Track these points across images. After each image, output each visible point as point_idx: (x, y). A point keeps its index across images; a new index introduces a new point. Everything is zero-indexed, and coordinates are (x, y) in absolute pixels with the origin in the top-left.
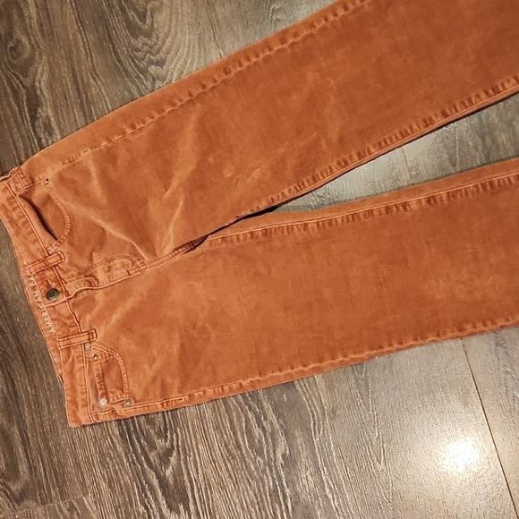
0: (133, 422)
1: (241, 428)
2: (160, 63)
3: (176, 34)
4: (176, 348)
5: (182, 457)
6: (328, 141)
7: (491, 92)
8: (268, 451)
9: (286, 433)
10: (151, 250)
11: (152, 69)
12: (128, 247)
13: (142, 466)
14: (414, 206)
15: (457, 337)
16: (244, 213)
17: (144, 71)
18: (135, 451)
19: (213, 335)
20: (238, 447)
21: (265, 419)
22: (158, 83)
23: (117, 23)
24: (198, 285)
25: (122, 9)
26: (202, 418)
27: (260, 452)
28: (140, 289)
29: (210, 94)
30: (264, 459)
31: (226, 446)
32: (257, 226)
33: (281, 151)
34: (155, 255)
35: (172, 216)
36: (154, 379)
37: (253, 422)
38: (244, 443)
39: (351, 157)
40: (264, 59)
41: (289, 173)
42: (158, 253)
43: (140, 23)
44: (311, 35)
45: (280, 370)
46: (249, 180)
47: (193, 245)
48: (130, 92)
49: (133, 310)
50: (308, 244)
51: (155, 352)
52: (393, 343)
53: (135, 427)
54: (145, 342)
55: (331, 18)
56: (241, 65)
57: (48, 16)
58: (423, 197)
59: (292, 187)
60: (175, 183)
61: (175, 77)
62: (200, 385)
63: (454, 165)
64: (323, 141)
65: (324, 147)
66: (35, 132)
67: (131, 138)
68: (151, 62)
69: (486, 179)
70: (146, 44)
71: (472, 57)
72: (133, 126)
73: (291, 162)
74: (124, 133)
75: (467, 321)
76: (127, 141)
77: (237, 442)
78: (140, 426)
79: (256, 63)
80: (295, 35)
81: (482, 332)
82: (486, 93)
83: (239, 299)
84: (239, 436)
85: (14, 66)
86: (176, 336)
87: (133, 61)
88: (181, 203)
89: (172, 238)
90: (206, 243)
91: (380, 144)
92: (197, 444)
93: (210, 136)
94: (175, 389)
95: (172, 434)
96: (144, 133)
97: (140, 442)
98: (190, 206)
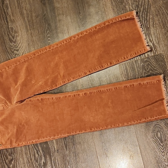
0: (2, 151)
1: (32, 154)
2: (18, 50)
3: (22, 43)
4: (15, 130)
5: (15, 162)
6: (60, 76)
7: (101, 67)
8: (39, 161)
9: (44, 156)
10: (11, 102)
11: (15, 52)
12: (4, 101)
13: (4, 164)
14: (81, 95)
15: (90, 132)
16: (36, 94)
17: (13, 52)
18: (2, 160)
19: (26, 127)
20: (31, 159)
21: (39, 152)
22: (16, 56)
23: (6, 38)
24: (23, 113)
25: (8, 34)
26: (22, 151)
27: (37, 161)
28: (7, 113)
29: (30, 60)
30: (38, 163)
31: (28, 159)
32: (39, 97)
33: (48, 77)
35: (17, 93)
36: (8, 139)
37: (36, 152)
38: (33, 158)
39: (66, 81)
40: (45, 52)
41: (49, 83)
42: (12, 103)
43: (13, 39)
44: (57, 47)
45: (44, 138)
46: (38, 85)
47: (22, 101)
48: (9, 57)
49: (4, 119)
50: (53, 103)
51: (9, 131)
52: (74, 132)
54: (7, 128)
55: (62, 43)
56: (38, 53)
58: (83, 93)
59: (50, 87)
60: (18, 84)
61: (21, 54)
62: (21, 141)
63: (92, 85)
64: (59, 76)
65: (59, 77)
67: (8, 70)
68: (15, 50)
69: (99, 89)
70: (14, 45)
71: (97, 57)
72: (8, 67)
73: (50, 81)
74: (6, 69)
75: (93, 127)
76: (6, 71)
77: (31, 158)
78: (4, 153)
79: (42, 53)
80: (53, 47)
81: (96, 131)
82: (100, 67)
83: (34, 117)
84: (32, 156)
86: (16, 127)
87: (10, 49)
88: (19, 90)
89: (16, 99)
90: (25, 101)
91: (73, 78)
92: (20, 158)
93: (29, 72)
94: (14, 142)
95: (13, 155)
96: (11, 69)
97: (4, 157)
98: (21, 90)
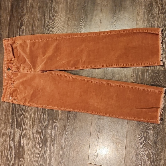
0: (16, 105)
1: (39, 116)
2: (53, 28)
3: (59, 23)
4: (31, 92)
5: (24, 117)
6: (82, 61)
7: (118, 65)
8: (43, 123)
9: (48, 121)
10: (34, 69)
11: (51, 29)
12: (30, 66)
13: (14, 116)
14: (93, 82)
15: (91, 114)
16: (57, 69)
17: (49, 28)
18: (14, 112)
19: (41, 93)
20: (37, 119)
21: (45, 115)
22: (51, 32)
23: (47, 15)
24: (42, 81)
25: (49, 12)
26: (31, 110)
27: (41, 122)
28: (29, 76)
29: (61, 40)
30: (41, 124)
31: (34, 118)
32: (59, 73)
33: (71, 59)
34: (35, 70)
35: (42, 63)
36: (24, 97)
37: (42, 115)
38: (39, 119)
39: (85, 66)
40: (75, 37)
41: (71, 64)
42: (36, 70)
43: (52, 17)
44: (87, 37)
45: (52, 106)
46: (62, 62)
47: (44, 71)
48: (44, 31)
49: (25, 80)
50: (69, 81)
51: (27, 92)
52: (78, 110)
53: (16, 106)
54: (25, 88)
55: (92, 35)
56: (70, 37)
57: (33, 6)
58: (96, 81)
59: (70, 68)
60: (46, 56)
61: (55, 32)
62: (33, 103)
63: (105, 78)
64: (80, 61)
65: (80, 62)
66: (19, 31)
67: (40, 42)
68: (51, 27)
69: (110, 83)
70: (51, 22)
71: (117, 56)
72: (41, 40)
73: (72, 62)
74: (39, 40)
75: (94, 111)
76: (39, 42)
78: (17, 106)
79: (73, 37)
80: (83, 35)
81: (96, 114)
82: (117, 65)
83: (49, 87)
84: (38, 117)
85: (20, 14)
86: (33, 90)
87: (47, 25)
88: (45, 61)
89: (40, 68)
90: (47, 72)
91: (92, 66)
92: (28, 116)
93: (57, 49)
94: (28, 102)
95: (23, 111)
96: (43, 42)
97: (16, 110)
98: (47, 62)
